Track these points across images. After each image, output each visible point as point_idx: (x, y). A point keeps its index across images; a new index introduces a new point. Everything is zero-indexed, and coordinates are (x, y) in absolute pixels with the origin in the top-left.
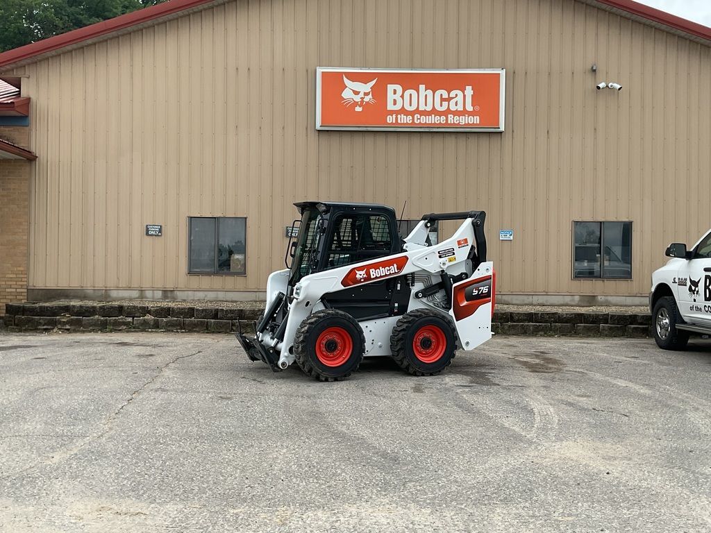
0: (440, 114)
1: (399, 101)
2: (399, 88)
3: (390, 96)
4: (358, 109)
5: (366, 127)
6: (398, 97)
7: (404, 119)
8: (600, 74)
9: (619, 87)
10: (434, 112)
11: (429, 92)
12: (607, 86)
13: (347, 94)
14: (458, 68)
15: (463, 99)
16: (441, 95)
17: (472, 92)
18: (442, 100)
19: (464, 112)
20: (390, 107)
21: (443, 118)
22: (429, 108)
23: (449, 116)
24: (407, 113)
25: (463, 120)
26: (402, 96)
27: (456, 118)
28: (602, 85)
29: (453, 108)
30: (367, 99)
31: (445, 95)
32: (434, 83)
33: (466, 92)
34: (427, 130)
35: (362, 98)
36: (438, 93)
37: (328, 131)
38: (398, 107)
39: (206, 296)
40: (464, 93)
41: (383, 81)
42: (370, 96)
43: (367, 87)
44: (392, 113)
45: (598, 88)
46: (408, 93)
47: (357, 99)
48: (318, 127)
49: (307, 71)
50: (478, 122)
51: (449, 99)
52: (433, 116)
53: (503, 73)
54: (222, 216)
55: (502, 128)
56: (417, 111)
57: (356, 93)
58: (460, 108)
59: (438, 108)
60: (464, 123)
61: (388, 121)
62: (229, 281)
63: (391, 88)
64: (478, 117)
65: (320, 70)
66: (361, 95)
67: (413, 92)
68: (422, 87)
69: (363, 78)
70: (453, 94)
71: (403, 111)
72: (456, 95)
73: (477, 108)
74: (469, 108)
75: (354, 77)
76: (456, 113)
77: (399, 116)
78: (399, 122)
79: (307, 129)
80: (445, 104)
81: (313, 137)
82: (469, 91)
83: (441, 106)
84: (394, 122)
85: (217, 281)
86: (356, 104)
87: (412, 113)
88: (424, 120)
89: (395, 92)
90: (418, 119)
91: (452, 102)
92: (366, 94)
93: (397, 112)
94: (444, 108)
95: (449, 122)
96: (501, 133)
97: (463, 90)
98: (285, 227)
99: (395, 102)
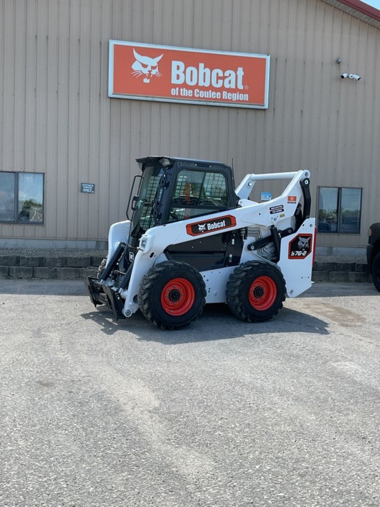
0: (216, 90)
1: (182, 76)
2: (182, 65)
3: (174, 72)
4: (146, 81)
5: (153, 97)
6: (180, 72)
7: (185, 92)
8: (343, 67)
9: (359, 77)
10: (211, 88)
11: (208, 71)
12: (348, 77)
13: (136, 66)
14: (231, 51)
15: (235, 78)
16: (217, 74)
17: (243, 73)
18: (218, 78)
19: (235, 90)
20: (174, 81)
21: (219, 94)
22: (207, 84)
23: (224, 92)
24: (188, 87)
25: (235, 97)
26: (184, 72)
27: (230, 94)
28: (345, 75)
29: (227, 86)
30: (154, 72)
31: (221, 74)
32: (212, 62)
33: (238, 72)
34: (205, 103)
35: (150, 71)
36: (215, 71)
37: (119, 99)
38: (181, 82)
39: (6, 243)
40: (236, 73)
41: (168, 58)
42: (157, 70)
43: (154, 62)
44: (175, 86)
45: (343, 77)
46: (189, 69)
47: (145, 71)
48: (111, 94)
49: (101, 43)
50: (247, 100)
51: (224, 78)
52: (210, 91)
53: (268, 58)
54: (21, 170)
55: (266, 106)
56: (197, 86)
57: (145, 66)
58: (233, 86)
59: (215, 85)
60: (235, 100)
61: (172, 94)
62: (29, 230)
63: (175, 64)
64: (247, 95)
65: (112, 43)
66: (149, 68)
67: (194, 70)
68: (201, 65)
69: (151, 53)
70: (227, 73)
71: (185, 85)
72: (230, 75)
73: (247, 87)
74: (240, 87)
75: (143, 52)
76: (230, 90)
77: (181, 90)
78: (181, 94)
79: (100, 95)
80: (220, 82)
81: (105, 103)
82: (240, 72)
83: (217, 83)
84: (177, 94)
85: (18, 229)
86: (144, 76)
87: (192, 88)
88: (202, 94)
89: (178, 68)
90: (197, 93)
91: (227, 81)
92: (154, 68)
93: (180, 86)
94: (220, 85)
95: (224, 98)
96: (265, 110)
97: (236, 71)
98: (80, 183)
99: (178, 77)
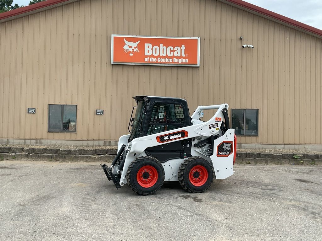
0: (170, 58)
1: (151, 51)
2: (150, 45)
3: (146, 49)
4: (131, 55)
5: (135, 63)
6: (150, 49)
7: (152, 60)
8: (244, 41)
9: (253, 46)
10: (167, 57)
11: (165, 48)
12: (247, 46)
13: (126, 47)
14: (179, 36)
15: (180, 51)
16: (170, 49)
17: (185, 48)
18: (171, 51)
19: (181, 57)
20: (146, 54)
21: (171, 60)
22: (165, 55)
23: (174, 59)
24: (154, 57)
25: (181, 61)
26: (152, 49)
27: (177, 60)
28: (245, 46)
29: (176, 55)
30: (135, 50)
31: (172, 49)
32: (167, 43)
34: (164, 65)
35: (133, 50)
36: (169, 48)
37: (117, 65)
38: (150, 54)
39: (56, 143)
40: (181, 48)
41: (143, 42)
42: (137, 49)
43: (135, 45)
44: (147, 57)
45: (243, 47)
46: (155, 47)
47: (131, 50)
48: (112, 63)
49: (107, 36)
50: (187, 62)
51: (174, 51)
52: (166, 58)
53: (199, 39)
54: (65, 104)
55: (199, 65)
56: (159, 56)
57: (130, 47)
58: (179, 55)
59: (169, 55)
60: (181, 62)
61: (145, 61)
62: (68, 136)
63: (146, 45)
64: (187, 60)
65: (113, 36)
66: (133, 48)
67: (157, 47)
68: (161, 45)
69: (134, 40)
70: (176, 49)
71: (152, 56)
72: (177, 49)
73: (187, 55)
74: (183, 55)
75: (129, 40)
76: (177, 57)
77: (150, 58)
78: (150, 61)
79: (107, 63)
80: (172, 53)
81: (110, 68)
82: (183, 47)
83: (170, 54)
84: (148, 61)
85: (62, 135)
86: (130, 52)
87: (157, 57)
88: (162, 60)
89: (149, 47)
90: (159, 60)
91: (176, 52)
92: (135, 48)
93: (150, 57)
94: (172, 55)
95: (174, 62)
96: (198, 67)
98: (96, 110)
99: (148, 52)
